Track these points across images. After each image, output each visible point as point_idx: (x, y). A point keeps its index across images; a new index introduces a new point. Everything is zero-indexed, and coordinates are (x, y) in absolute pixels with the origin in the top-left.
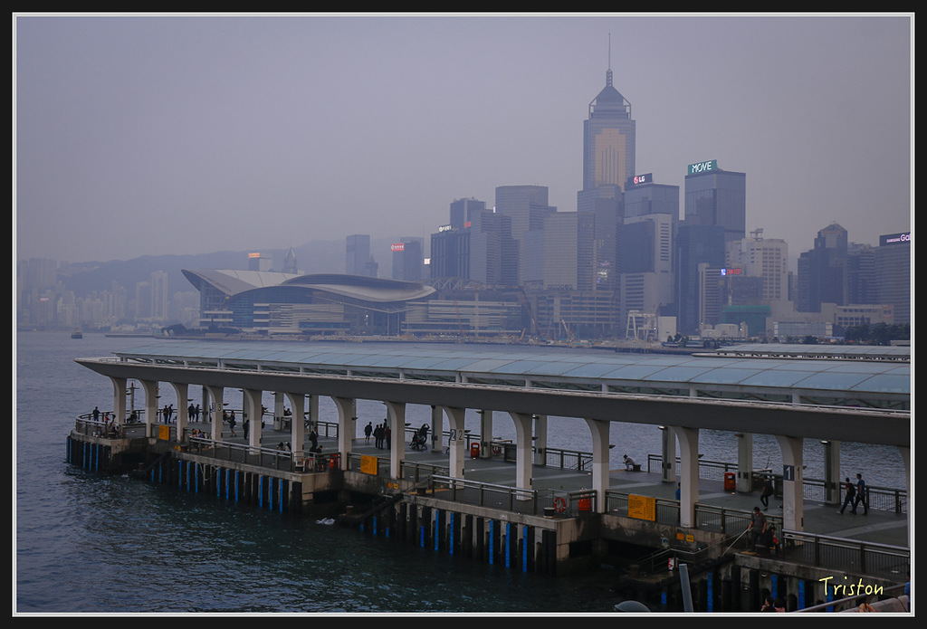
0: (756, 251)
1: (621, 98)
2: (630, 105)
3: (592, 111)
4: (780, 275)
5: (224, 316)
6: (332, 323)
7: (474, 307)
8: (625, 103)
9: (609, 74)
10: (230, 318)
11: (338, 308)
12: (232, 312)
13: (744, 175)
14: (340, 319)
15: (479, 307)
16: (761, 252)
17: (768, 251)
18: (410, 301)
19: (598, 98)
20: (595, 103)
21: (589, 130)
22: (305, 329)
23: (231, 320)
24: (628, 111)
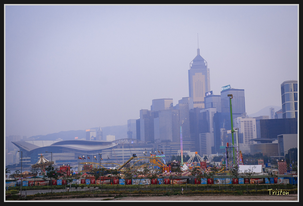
0: (241, 123)
1: (203, 60)
2: (207, 63)
3: (191, 66)
4: (252, 132)
5: (28, 160)
6: (70, 160)
7: (122, 151)
8: (205, 62)
9: (198, 50)
10: (30, 160)
11: (72, 154)
12: (30, 158)
13: (243, 90)
14: (73, 158)
15: (124, 151)
16: (244, 122)
17: (247, 122)
18: (102, 149)
19: (194, 61)
20: (192, 63)
21: (191, 74)
22: (58, 163)
23: (30, 161)
24: (206, 65)
